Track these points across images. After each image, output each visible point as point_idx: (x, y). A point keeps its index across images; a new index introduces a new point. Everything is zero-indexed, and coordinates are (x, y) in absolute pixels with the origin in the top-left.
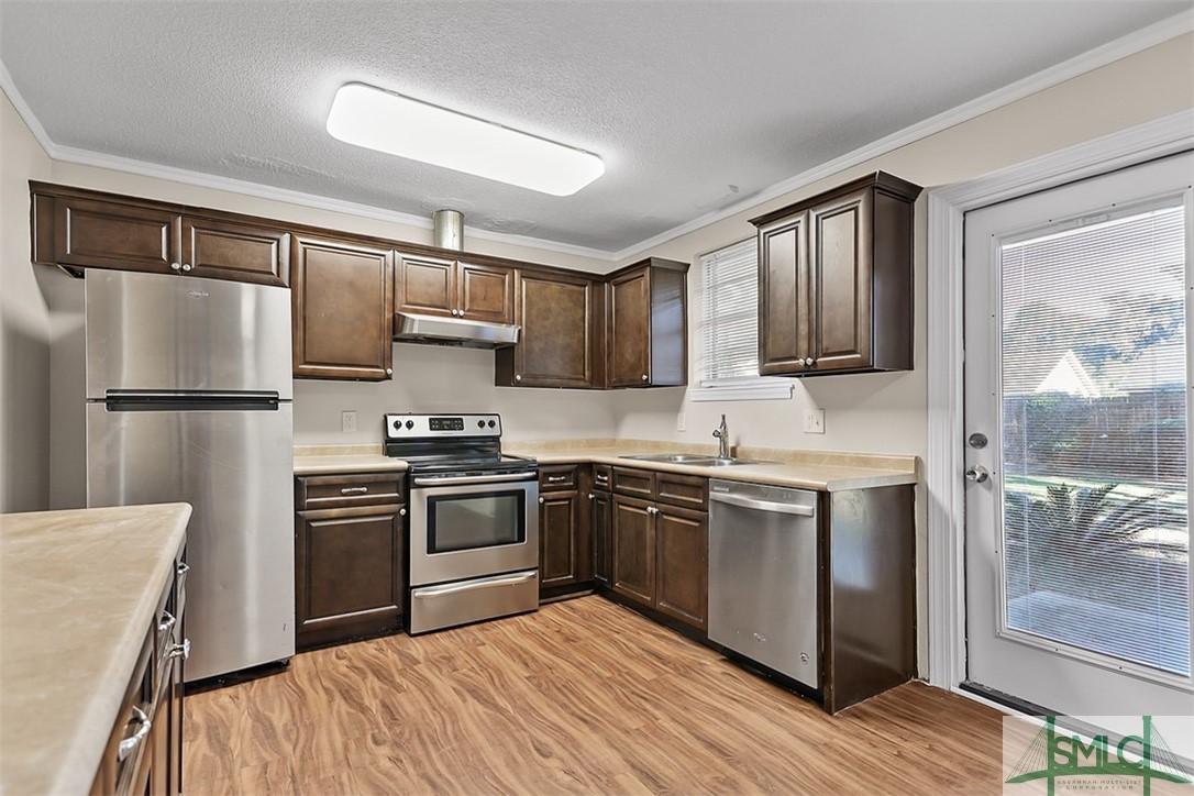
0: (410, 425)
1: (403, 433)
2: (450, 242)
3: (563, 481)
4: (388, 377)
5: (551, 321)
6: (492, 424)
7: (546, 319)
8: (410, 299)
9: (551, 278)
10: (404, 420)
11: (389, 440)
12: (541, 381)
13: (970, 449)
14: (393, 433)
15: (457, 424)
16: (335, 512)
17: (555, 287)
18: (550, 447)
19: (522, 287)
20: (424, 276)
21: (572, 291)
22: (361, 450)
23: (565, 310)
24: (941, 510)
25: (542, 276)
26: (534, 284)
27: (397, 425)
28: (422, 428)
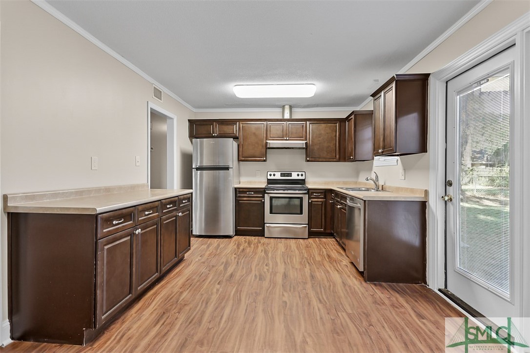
0: (274, 175)
1: (272, 177)
2: (287, 116)
3: (320, 195)
4: (265, 161)
5: (322, 138)
6: (302, 175)
7: (320, 137)
8: (271, 136)
9: (322, 122)
10: (272, 173)
11: (268, 180)
12: (317, 159)
13: (447, 187)
14: (269, 177)
15: (290, 175)
16: (245, 199)
17: (323, 125)
18: (326, 183)
19: (310, 127)
20: (276, 128)
21: (331, 126)
22: (261, 182)
23: (327, 133)
24: (433, 213)
25: (318, 122)
26: (315, 126)
27: (270, 175)
28: (278, 176)
